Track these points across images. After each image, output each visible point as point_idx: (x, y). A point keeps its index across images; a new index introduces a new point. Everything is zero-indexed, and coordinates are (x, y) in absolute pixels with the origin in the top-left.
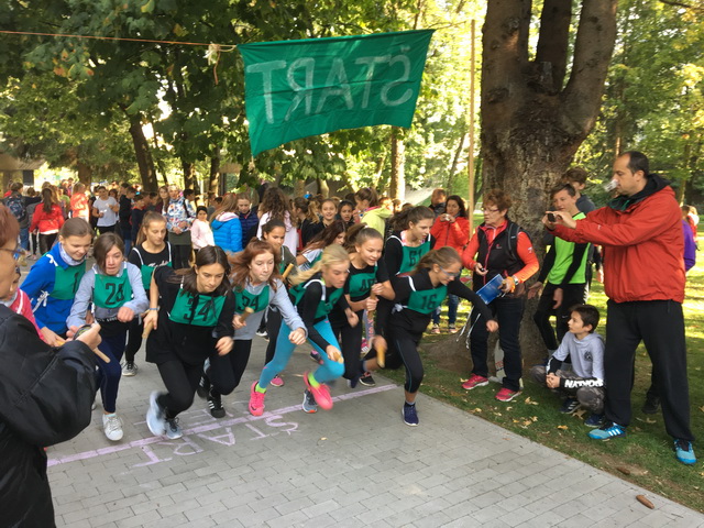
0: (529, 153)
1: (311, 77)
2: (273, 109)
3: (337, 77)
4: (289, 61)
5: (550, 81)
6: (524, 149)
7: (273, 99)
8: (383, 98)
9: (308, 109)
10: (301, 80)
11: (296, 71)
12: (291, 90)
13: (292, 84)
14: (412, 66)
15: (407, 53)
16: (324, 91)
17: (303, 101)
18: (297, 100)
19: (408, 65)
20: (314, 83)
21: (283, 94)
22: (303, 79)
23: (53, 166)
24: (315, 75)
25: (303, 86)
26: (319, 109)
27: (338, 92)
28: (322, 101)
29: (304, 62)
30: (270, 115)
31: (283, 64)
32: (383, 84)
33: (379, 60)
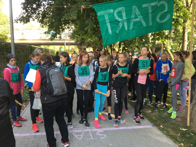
1: (125, 15)
2: (111, 29)
3: (136, 13)
4: (114, 9)
7: (110, 25)
8: (158, 20)
9: (126, 28)
11: (118, 13)
12: (117, 21)
13: (117, 18)
14: (168, 5)
16: (131, 20)
17: (123, 24)
18: (121, 24)
19: (166, 5)
20: (126, 17)
21: (114, 22)
22: (122, 16)
24: (126, 14)
25: (122, 19)
26: (131, 28)
27: (138, 19)
28: (132, 24)
29: (120, 9)
30: (110, 31)
31: (112, 11)
32: (157, 14)
33: (153, 4)
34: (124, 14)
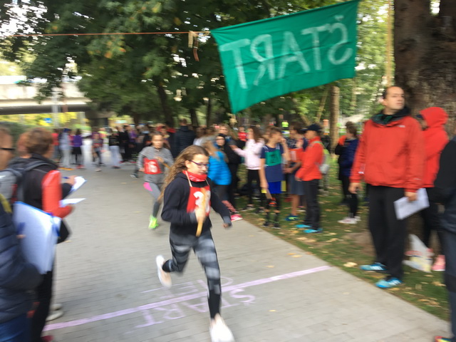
0: (434, 87)
1: (270, 49)
3: (290, 47)
6: (430, 84)
7: (244, 70)
9: (272, 76)
10: (262, 53)
11: (258, 46)
12: (257, 61)
13: (257, 57)
15: (342, 21)
16: (282, 59)
18: (262, 69)
19: (344, 31)
20: (274, 54)
21: (251, 65)
22: (264, 52)
24: (273, 47)
25: (264, 57)
27: (293, 59)
28: (282, 67)
29: (261, 38)
31: (247, 42)
32: (329, 48)
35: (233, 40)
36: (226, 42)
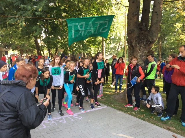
0: (140, 46)
2: (74, 35)
3: (90, 27)
4: (79, 23)
5: (145, 28)
6: (139, 45)
7: (74, 32)
9: (83, 34)
11: (81, 25)
13: (79, 29)
16: (87, 30)
17: (82, 32)
18: (80, 32)
20: (85, 28)
21: (77, 31)
22: (82, 27)
23: (13, 50)
24: (85, 26)
25: (82, 29)
26: (85, 35)
27: (91, 30)
28: (86, 32)
29: (82, 23)
30: (73, 36)
31: (77, 24)
33: (101, 22)
34: (84, 26)
35: (73, 23)
36: (70, 23)
